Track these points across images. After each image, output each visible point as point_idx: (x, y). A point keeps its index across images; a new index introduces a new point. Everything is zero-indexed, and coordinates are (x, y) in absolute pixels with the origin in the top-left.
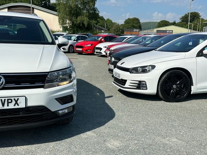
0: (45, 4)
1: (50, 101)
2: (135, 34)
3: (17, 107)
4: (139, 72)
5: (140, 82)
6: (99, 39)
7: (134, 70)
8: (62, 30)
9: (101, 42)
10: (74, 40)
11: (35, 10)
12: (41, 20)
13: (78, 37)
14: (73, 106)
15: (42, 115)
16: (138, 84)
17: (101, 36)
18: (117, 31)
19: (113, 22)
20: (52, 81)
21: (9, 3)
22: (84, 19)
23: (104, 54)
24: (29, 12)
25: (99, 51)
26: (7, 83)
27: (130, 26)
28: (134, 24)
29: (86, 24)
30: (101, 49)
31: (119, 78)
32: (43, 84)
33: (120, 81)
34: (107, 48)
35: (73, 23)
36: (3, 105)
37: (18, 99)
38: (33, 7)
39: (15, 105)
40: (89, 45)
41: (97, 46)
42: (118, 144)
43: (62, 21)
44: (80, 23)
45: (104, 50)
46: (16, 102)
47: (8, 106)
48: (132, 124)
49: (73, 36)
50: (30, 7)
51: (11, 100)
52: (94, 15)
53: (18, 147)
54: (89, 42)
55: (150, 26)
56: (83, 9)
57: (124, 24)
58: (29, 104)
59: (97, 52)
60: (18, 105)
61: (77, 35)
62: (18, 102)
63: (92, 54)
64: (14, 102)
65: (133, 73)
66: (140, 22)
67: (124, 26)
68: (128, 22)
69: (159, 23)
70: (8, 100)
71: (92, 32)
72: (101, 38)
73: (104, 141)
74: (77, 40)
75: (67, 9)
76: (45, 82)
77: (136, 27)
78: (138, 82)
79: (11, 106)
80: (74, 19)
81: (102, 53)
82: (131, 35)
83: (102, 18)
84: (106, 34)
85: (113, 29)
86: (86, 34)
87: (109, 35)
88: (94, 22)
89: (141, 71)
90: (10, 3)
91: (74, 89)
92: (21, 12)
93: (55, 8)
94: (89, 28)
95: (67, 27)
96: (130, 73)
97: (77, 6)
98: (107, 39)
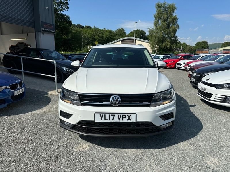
0: (142, 36)
1: (155, 118)
2: (207, 53)
3: (129, 121)
4: (225, 88)
5: (226, 96)
6: (180, 57)
7: (221, 86)
8: (152, 52)
9: (181, 59)
10: (161, 59)
11: (136, 41)
12: (145, 49)
13: (164, 57)
14: (173, 122)
15: (149, 128)
16: (224, 98)
17: (181, 56)
18: (190, 51)
19: (187, 45)
20: (156, 101)
22: (167, 44)
23: (183, 68)
24: (133, 42)
25: (179, 66)
26: (122, 101)
27: (200, 47)
28: (204, 46)
29: (168, 47)
30: (181, 65)
31: (204, 91)
32: (150, 104)
33: (205, 94)
34: (186, 64)
35: (160, 47)
36: (119, 119)
37: (130, 115)
38: (135, 39)
39: (128, 120)
40: (172, 62)
41: (178, 63)
42: (217, 162)
43: (153, 46)
44: (164, 47)
45: (183, 65)
46: (129, 117)
47: (123, 120)
48: (225, 138)
49: (160, 56)
50: (134, 39)
51: (125, 115)
52: (175, 41)
53: (129, 150)
54: (172, 60)
55: (216, 46)
56: (167, 38)
57: (195, 46)
58: (139, 120)
59: (177, 67)
60: (130, 120)
61: (163, 55)
62: (130, 118)
63: (174, 68)
64: (127, 117)
65: (219, 88)
66: (208, 44)
67: (195, 47)
68: (198, 44)
69: (223, 44)
70: (123, 115)
71: (173, 52)
72: (181, 57)
73: (202, 156)
74: (163, 59)
75: (156, 39)
76: (151, 102)
77: (205, 48)
78: (224, 97)
79: (125, 120)
80: (160, 44)
81: (182, 67)
82: (204, 54)
83: (179, 43)
84: (184, 54)
85: (187, 49)
86: (169, 54)
87: (186, 55)
88: (174, 45)
89: (227, 87)
91: (174, 107)
92: (128, 42)
93: (148, 38)
94: (170, 50)
95: (155, 50)
96: (217, 88)
97: (163, 36)
98: (185, 57)
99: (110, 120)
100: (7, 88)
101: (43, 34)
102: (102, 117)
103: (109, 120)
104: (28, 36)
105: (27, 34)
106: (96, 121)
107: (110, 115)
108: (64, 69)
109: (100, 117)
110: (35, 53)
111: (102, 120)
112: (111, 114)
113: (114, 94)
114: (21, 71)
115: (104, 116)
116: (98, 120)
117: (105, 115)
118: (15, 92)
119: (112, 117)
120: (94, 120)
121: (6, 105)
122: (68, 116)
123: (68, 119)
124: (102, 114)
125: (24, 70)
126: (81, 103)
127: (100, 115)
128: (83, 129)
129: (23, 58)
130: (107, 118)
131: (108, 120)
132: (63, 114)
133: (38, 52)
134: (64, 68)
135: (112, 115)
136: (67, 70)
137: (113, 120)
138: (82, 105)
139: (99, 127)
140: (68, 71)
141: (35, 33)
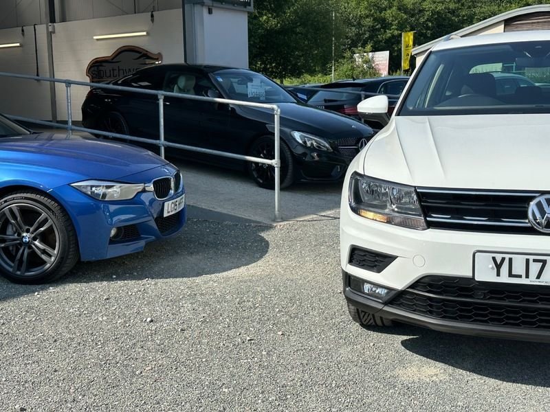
21: (506, 9)
90: (511, 8)
99: (527, 276)
100: (147, 189)
101: (210, 12)
102: (498, 266)
103: (524, 276)
104: (153, 21)
105: (152, 16)
106: (477, 278)
107: (528, 261)
108: (295, 139)
109: (492, 265)
110: (193, 83)
111: (498, 274)
112: (531, 258)
113: (543, 193)
114: (158, 141)
115: (506, 263)
116: (485, 274)
117: (510, 260)
118: (166, 204)
119: (534, 268)
120: (470, 274)
121: (142, 243)
122: (378, 261)
123: (379, 271)
124: (499, 257)
125: (165, 139)
126: (425, 219)
127: (494, 259)
128: (431, 306)
129: (166, 99)
130: (519, 268)
131: (520, 276)
132: (359, 256)
133: (202, 76)
134: (297, 135)
135: (535, 261)
136: (305, 142)
137: (538, 277)
138: (429, 228)
139: (489, 299)
140: (309, 144)
141: (181, 10)
